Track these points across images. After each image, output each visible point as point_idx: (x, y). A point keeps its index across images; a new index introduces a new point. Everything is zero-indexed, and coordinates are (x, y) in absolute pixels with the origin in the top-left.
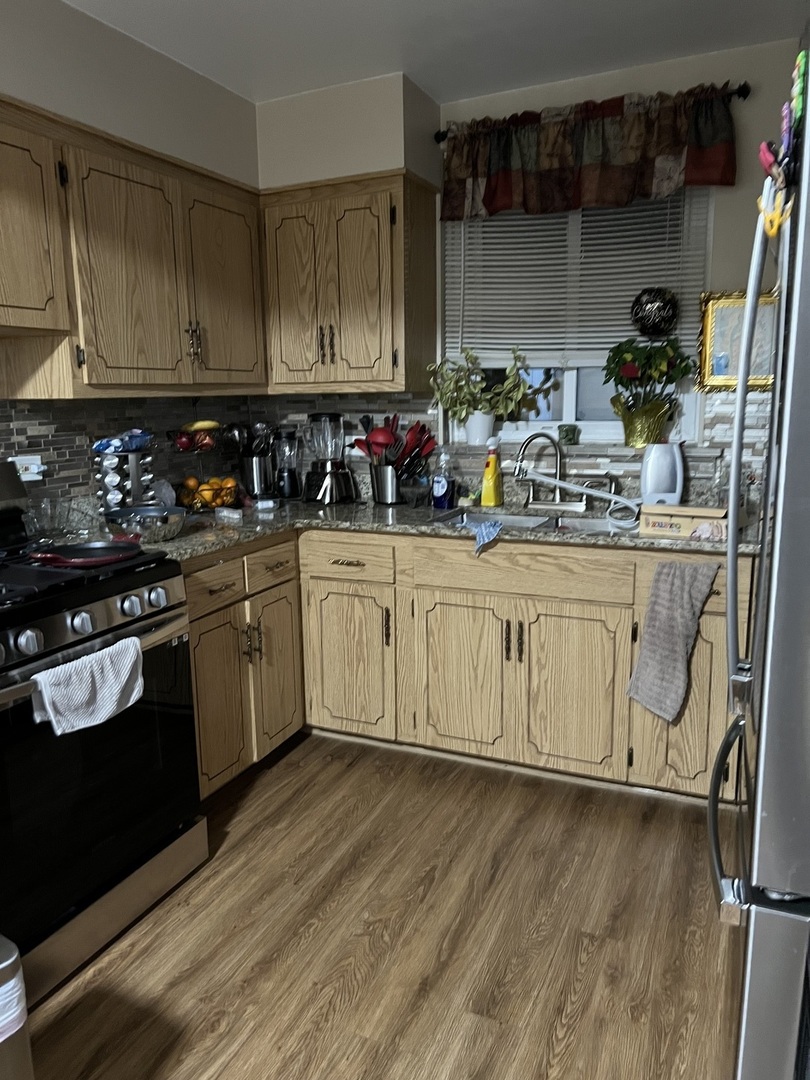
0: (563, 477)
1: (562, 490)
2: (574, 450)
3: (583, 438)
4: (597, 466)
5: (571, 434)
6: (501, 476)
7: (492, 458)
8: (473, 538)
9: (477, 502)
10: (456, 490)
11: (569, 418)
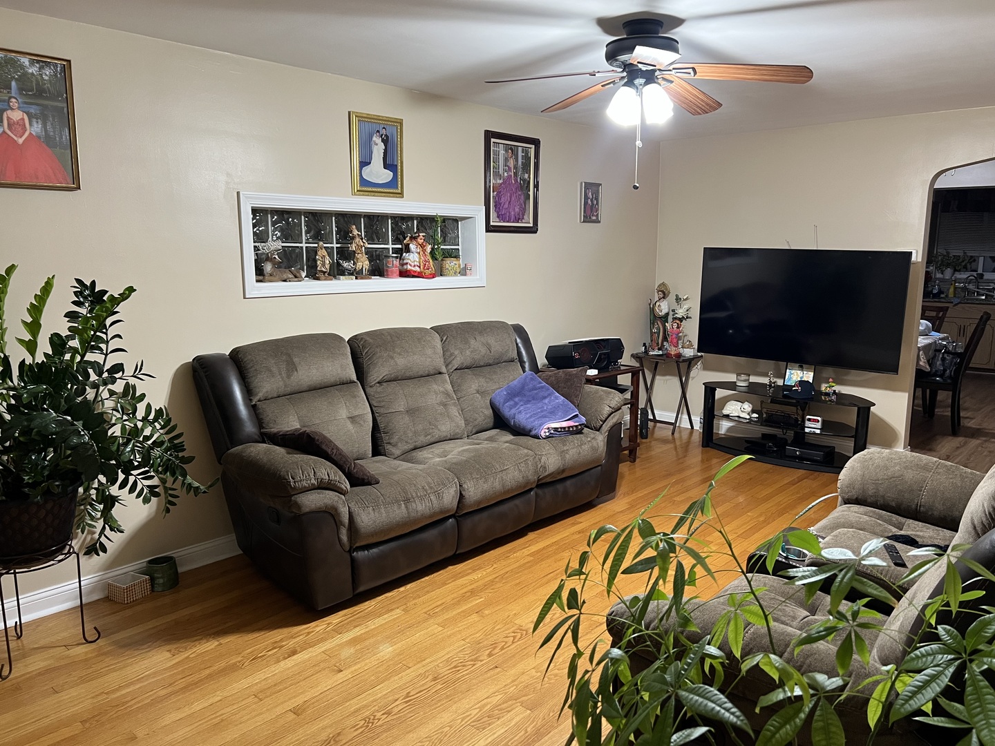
0: (978, 288)
1: (977, 292)
2: (981, 281)
3: (985, 277)
4: (990, 286)
5: (981, 276)
6: (956, 288)
7: (953, 282)
8: (952, 302)
9: (947, 296)
10: (940, 292)
11: (980, 271)
